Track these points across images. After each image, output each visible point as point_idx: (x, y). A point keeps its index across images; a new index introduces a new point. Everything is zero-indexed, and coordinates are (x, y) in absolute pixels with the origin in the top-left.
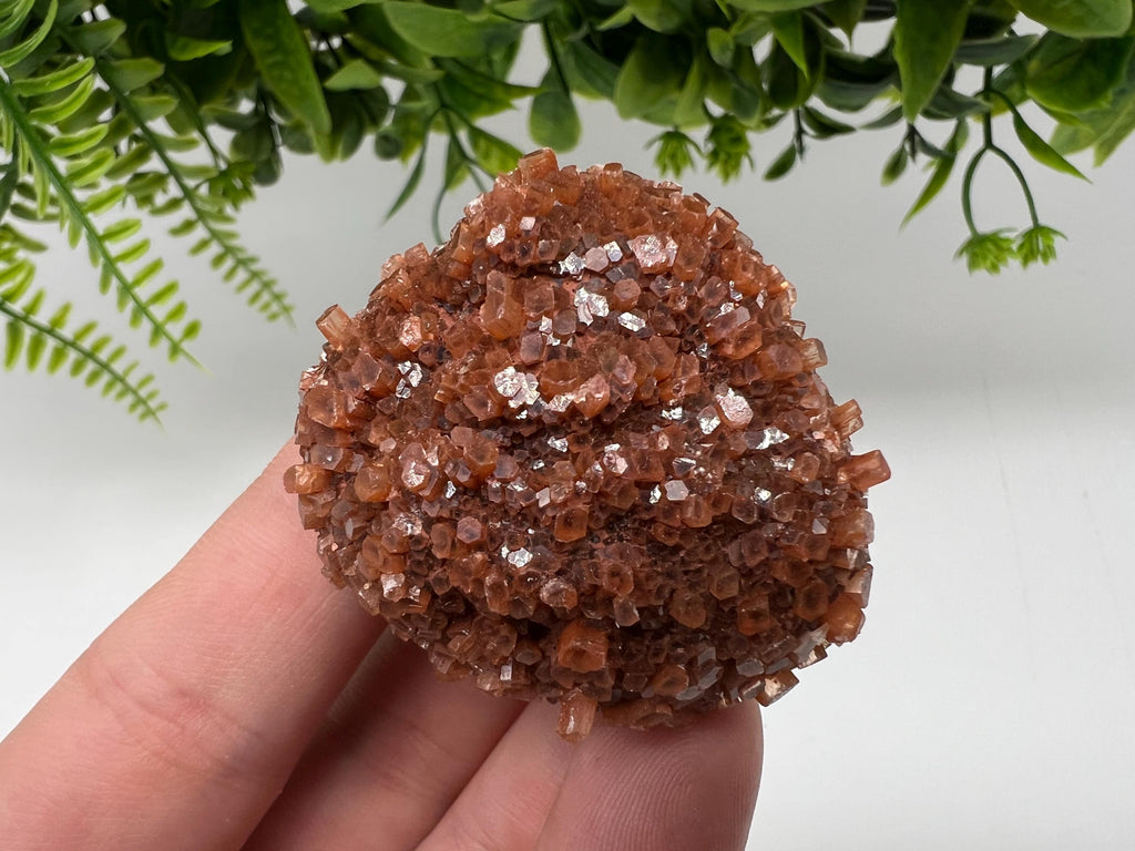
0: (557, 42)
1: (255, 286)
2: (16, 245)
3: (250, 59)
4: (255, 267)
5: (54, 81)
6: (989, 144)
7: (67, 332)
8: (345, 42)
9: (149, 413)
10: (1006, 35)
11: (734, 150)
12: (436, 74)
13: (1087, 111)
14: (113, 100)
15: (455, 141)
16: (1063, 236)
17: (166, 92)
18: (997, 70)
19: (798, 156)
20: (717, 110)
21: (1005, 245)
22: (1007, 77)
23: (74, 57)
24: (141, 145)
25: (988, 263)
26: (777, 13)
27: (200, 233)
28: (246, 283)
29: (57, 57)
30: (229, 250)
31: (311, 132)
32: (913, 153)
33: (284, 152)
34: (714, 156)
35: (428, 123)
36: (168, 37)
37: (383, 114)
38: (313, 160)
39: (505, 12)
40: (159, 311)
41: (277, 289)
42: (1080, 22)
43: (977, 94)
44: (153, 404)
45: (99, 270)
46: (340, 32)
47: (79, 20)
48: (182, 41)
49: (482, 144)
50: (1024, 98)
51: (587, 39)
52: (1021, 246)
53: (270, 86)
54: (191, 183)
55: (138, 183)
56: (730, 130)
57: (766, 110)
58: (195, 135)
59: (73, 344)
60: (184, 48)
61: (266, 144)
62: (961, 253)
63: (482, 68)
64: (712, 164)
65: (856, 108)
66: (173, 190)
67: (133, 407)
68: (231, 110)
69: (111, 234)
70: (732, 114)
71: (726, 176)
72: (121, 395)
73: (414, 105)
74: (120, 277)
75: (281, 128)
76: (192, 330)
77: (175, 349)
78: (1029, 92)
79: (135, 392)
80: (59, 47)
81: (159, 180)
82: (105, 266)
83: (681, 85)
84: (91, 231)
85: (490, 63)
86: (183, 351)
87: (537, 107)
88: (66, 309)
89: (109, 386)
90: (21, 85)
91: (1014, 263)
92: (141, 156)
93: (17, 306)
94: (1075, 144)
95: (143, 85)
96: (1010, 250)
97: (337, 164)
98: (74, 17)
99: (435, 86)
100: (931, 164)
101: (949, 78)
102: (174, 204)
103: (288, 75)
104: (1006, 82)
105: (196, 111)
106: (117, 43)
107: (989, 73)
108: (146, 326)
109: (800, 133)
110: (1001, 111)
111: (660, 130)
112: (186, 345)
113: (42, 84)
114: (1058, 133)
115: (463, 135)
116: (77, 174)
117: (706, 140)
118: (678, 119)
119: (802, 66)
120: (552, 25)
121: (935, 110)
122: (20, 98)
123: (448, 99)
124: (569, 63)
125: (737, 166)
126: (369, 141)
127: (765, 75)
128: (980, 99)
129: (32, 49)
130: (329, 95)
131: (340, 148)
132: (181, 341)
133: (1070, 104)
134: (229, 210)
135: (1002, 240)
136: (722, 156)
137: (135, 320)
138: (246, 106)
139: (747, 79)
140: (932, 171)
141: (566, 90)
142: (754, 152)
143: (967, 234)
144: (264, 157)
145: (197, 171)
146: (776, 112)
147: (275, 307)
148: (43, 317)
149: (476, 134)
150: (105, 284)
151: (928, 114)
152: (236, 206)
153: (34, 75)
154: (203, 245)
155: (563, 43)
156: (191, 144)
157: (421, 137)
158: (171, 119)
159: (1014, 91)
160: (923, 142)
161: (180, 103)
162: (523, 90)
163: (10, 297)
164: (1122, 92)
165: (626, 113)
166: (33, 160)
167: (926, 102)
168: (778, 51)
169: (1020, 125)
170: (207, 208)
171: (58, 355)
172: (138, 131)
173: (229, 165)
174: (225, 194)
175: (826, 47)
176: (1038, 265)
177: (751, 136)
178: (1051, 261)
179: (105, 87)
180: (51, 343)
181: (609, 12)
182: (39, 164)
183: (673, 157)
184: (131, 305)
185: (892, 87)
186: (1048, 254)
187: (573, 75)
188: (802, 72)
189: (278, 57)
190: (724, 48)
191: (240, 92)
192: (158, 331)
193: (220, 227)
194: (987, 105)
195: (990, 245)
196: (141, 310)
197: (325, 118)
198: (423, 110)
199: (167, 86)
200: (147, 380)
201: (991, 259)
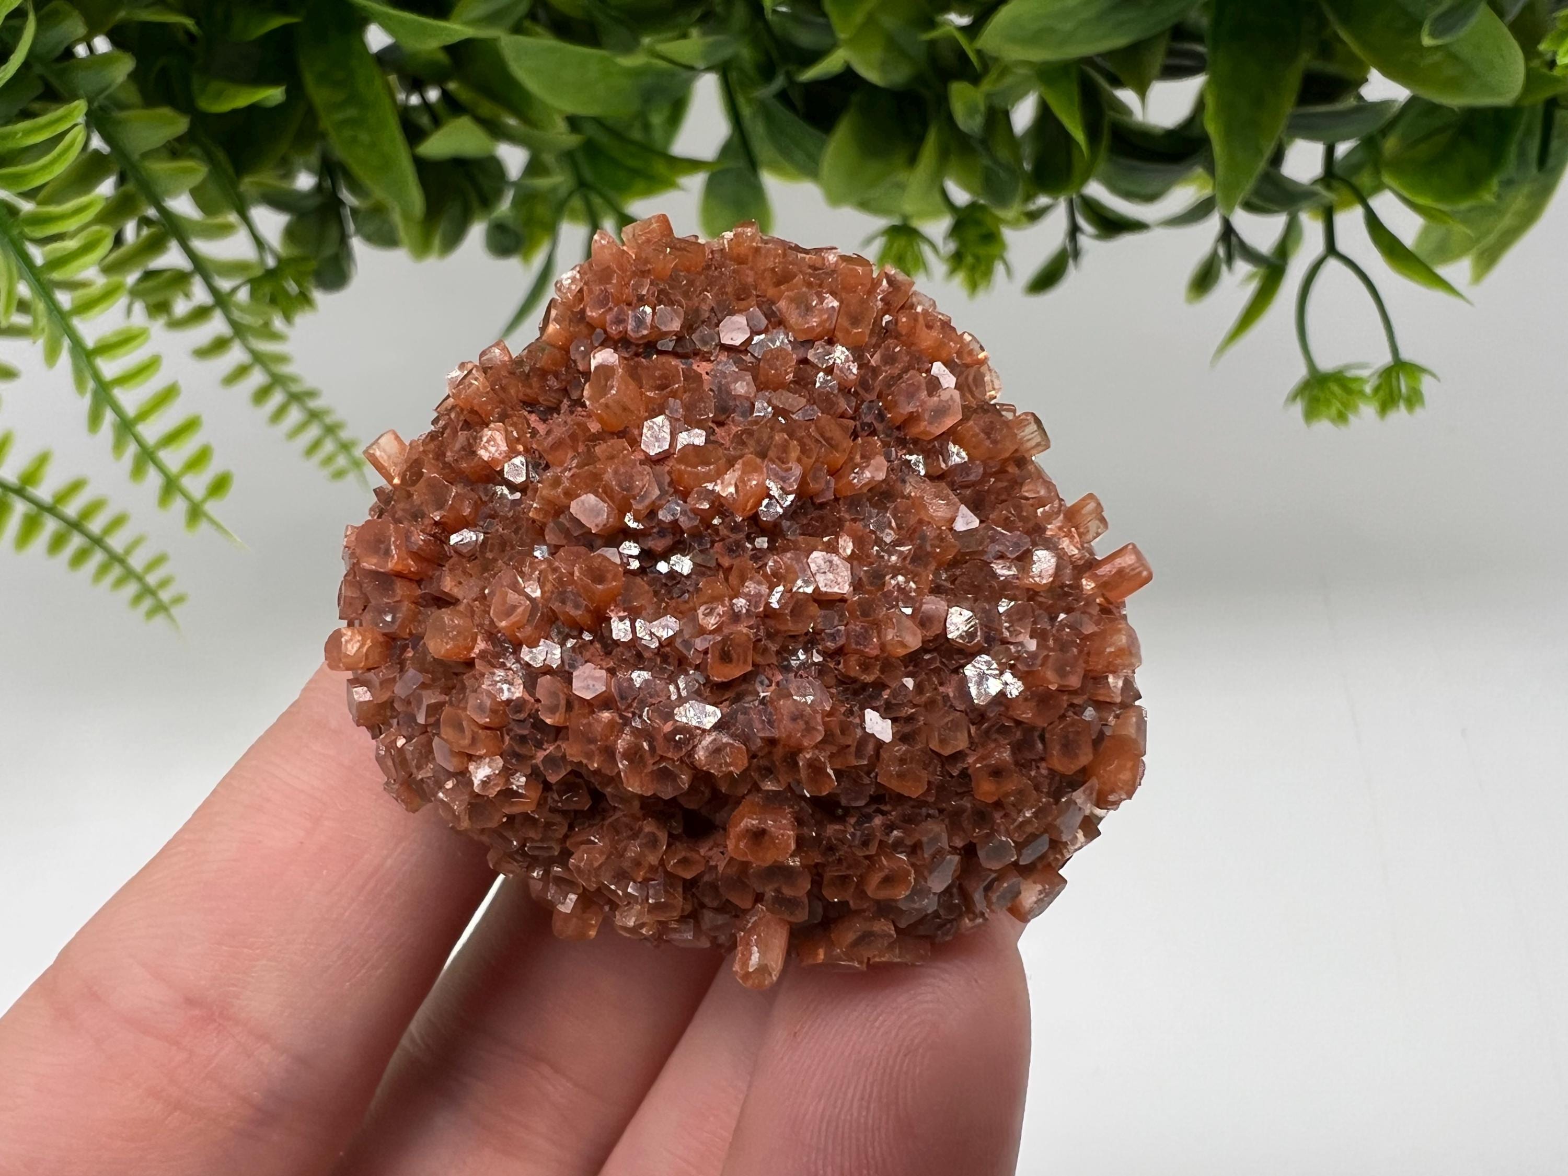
0: (741, 101)
1: (314, 431)
3: (311, 113)
4: (313, 404)
5: (28, 133)
6: (1331, 249)
7: (44, 492)
8: (446, 95)
9: (160, 608)
10: (1353, 102)
11: (982, 251)
12: (570, 140)
13: (1464, 205)
14: (117, 168)
16: (1433, 375)
17: (191, 156)
18: (1342, 149)
19: (1071, 262)
20: (960, 196)
21: (1354, 386)
22: (1354, 159)
24: (152, 230)
25: (1333, 411)
26: (1045, 63)
27: (236, 355)
28: (301, 427)
29: (36, 106)
30: (277, 380)
31: (396, 217)
32: (1230, 259)
33: (358, 245)
34: (957, 260)
35: (560, 209)
36: (196, 82)
37: (498, 194)
38: (399, 257)
39: (670, 56)
40: (173, 458)
41: (344, 435)
42: (1454, 85)
43: (1315, 182)
44: (165, 596)
45: (86, 401)
46: (439, 80)
47: (69, 53)
48: (215, 85)
50: (1378, 188)
51: (783, 96)
52: (1377, 390)
53: (340, 152)
54: (225, 285)
55: (150, 284)
56: (978, 223)
57: (1029, 197)
58: (232, 217)
59: (51, 510)
60: (219, 95)
61: (333, 233)
62: (1294, 397)
63: (636, 134)
64: (953, 271)
65: (1151, 198)
66: (200, 294)
67: (137, 600)
68: (284, 185)
69: (106, 348)
70: (982, 202)
71: (973, 286)
72: (119, 583)
73: (543, 183)
74: (117, 410)
75: (354, 211)
76: (220, 486)
77: (195, 513)
78: (1386, 179)
79: (140, 579)
80: (40, 90)
81: (179, 279)
82: (95, 394)
83: (912, 160)
84: (77, 344)
85: (647, 127)
86: (205, 515)
87: (711, 188)
88: (42, 460)
89: (103, 570)
91: (1367, 411)
92: (154, 245)
94: (1445, 252)
95: (159, 145)
96: (1361, 393)
97: (433, 263)
98: (62, 48)
99: (569, 157)
100: (1251, 277)
101: (1277, 158)
102: (200, 314)
103: (364, 137)
104: (1354, 164)
105: (234, 184)
106: (122, 86)
107: (1330, 152)
108: (153, 479)
109: (1074, 230)
110: (1346, 205)
111: (881, 223)
112: (210, 507)
113: (13, 135)
114: (1425, 234)
116: (57, 263)
117: (945, 239)
118: (908, 207)
119: (1079, 135)
120: (734, 76)
121: (1256, 201)
123: (588, 175)
124: (757, 129)
125: (988, 273)
126: (477, 232)
127: (1027, 151)
128: (1319, 188)
130: (423, 166)
131: (437, 242)
132: (204, 500)
133: (1442, 195)
134: (278, 323)
135: (1350, 379)
136: (969, 260)
137: (138, 471)
138: (305, 181)
139: (1003, 154)
140: (1252, 287)
141: (753, 165)
142: (1012, 255)
143: (1301, 372)
144: (329, 250)
145: (235, 268)
146: (1043, 200)
147: (341, 461)
148: (9, 472)
150: (95, 419)
151: (1249, 206)
152: (288, 318)
154: (241, 372)
155: (750, 101)
156: (225, 230)
157: (551, 229)
158: (197, 195)
159: (1364, 180)
160: (1242, 245)
161: (210, 172)
162: (693, 165)
164: (1508, 183)
165: (835, 199)
167: (1248, 186)
168: (1045, 115)
169: (1374, 224)
170: (247, 319)
171: (31, 525)
172: (152, 212)
173: (279, 260)
174: (273, 301)
175: (1110, 114)
176: (1400, 414)
177: (1008, 234)
178: (1418, 410)
179: (105, 148)
180: (19, 508)
181: (813, 57)
183: (900, 258)
184: (132, 449)
185: (1199, 171)
186: (1414, 399)
187: (763, 148)
188: (1078, 144)
189: (351, 112)
190: (972, 111)
191: (299, 160)
192: (171, 486)
193: (265, 346)
194: (1329, 196)
195: (1335, 388)
196: (147, 456)
197: (416, 198)
198: (554, 189)
199: (194, 149)
200: (158, 561)
201: (1336, 406)
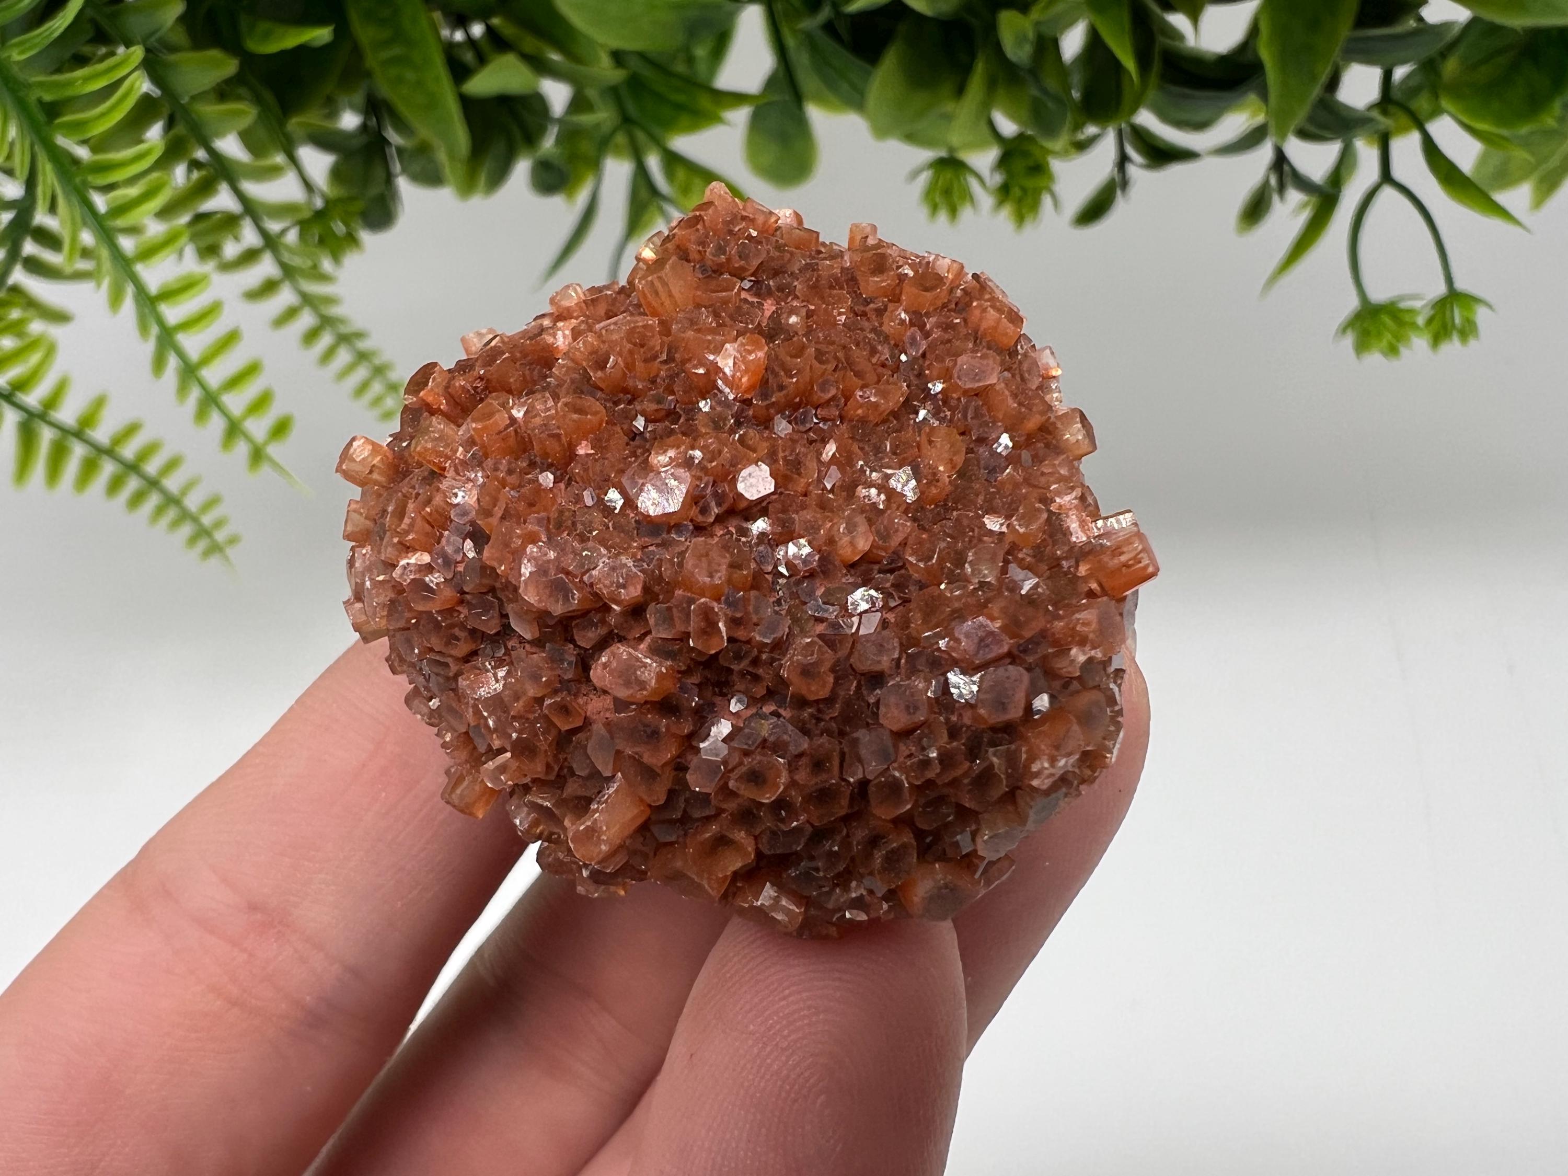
0: (785, 31)
1: (362, 373)
2: (29, 313)
3: (357, 51)
4: (362, 345)
5: (87, 79)
6: (1386, 176)
7: (101, 434)
8: (490, 30)
9: (215, 549)
10: (1412, 23)
11: (1030, 183)
12: (615, 75)
13: (1524, 130)
14: (166, 110)
15: (641, 172)
16: (1489, 306)
17: (239, 98)
18: (1400, 73)
19: (1119, 192)
20: (1008, 127)
21: (1407, 318)
22: (1412, 83)
23: (111, 48)
24: (204, 173)
25: (1384, 343)
27: (286, 297)
28: (349, 369)
29: (87, 50)
30: (326, 322)
31: (442, 156)
32: (1281, 189)
33: (403, 184)
34: (1004, 192)
35: (604, 145)
36: (244, 21)
37: (541, 131)
38: (445, 195)
40: (236, 402)
41: (393, 376)
42: (1517, 5)
43: (1372, 107)
44: (220, 536)
45: (150, 346)
46: (483, 15)
48: (263, 26)
49: (681, 174)
50: (1436, 112)
51: (829, 28)
52: (1430, 321)
53: (385, 90)
54: (274, 226)
55: (201, 226)
56: (1026, 154)
57: (1078, 127)
58: (279, 159)
59: (109, 452)
60: (266, 36)
61: (379, 173)
62: (1344, 330)
63: (680, 67)
64: (1000, 203)
65: (1201, 126)
66: (249, 236)
67: (192, 540)
68: (329, 124)
69: (168, 294)
70: (1029, 132)
71: (1021, 219)
72: (175, 524)
73: (586, 119)
74: (181, 354)
75: (400, 151)
76: (281, 429)
77: (257, 456)
78: (1445, 103)
79: (195, 519)
80: (91, 34)
81: (229, 222)
82: (159, 339)
83: (960, 91)
84: (141, 290)
85: (690, 60)
86: (269, 458)
87: (757, 122)
88: (99, 403)
89: (159, 511)
90: (41, 84)
91: (1419, 343)
92: (205, 188)
93: (32, 399)
94: (1505, 178)
95: (208, 88)
96: (1414, 326)
97: (477, 201)
99: (614, 92)
100: (1305, 205)
101: (1333, 83)
102: (250, 256)
103: (410, 75)
104: (1412, 88)
105: (282, 124)
106: (172, 29)
107: (1387, 76)
108: (217, 423)
109: (1123, 160)
110: (1404, 130)
111: (926, 155)
112: (273, 450)
113: (69, 83)
114: (1483, 160)
115: (653, 162)
116: (120, 210)
117: (992, 171)
118: (955, 139)
119: (1129, 63)
120: (779, 7)
121: (1312, 129)
122: (40, 101)
123: (632, 109)
124: (802, 60)
125: (1035, 206)
126: (522, 168)
127: (1076, 78)
128: (1375, 114)
129: (56, 34)
130: (469, 104)
131: (482, 179)
132: (266, 443)
133: (1501, 120)
134: (327, 265)
135: (1401, 311)
136: (1016, 192)
137: (201, 414)
138: (349, 121)
139: (1051, 83)
140: (1305, 216)
141: (798, 98)
143: (1352, 303)
144: (374, 190)
145: (284, 210)
146: (1091, 130)
147: (390, 402)
148: (67, 414)
149: (673, 160)
150: (159, 363)
151: (1303, 134)
152: (336, 258)
153: (59, 70)
154: (290, 314)
155: (795, 32)
156: (274, 172)
157: (595, 165)
158: (245, 137)
159: (1422, 104)
160: (1295, 173)
161: (260, 116)
162: (738, 98)
163: (21, 385)
165: (881, 132)
166: (59, 192)
167: (1301, 115)
168: (1094, 42)
169: (1431, 150)
170: (296, 261)
171: (89, 468)
172: (200, 154)
173: (327, 201)
174: (322, 241)
175: (1161, 40)
176: (1452, 347)
177: (1056, 165)
178: (1472, 342)
179: (156, 92)
180: (78, 451)
182: (67, 195)
183: (947, 192)
184: (195, 394)
185: (1252, 98)
186: (1468, 331)
187: (808, 80)
188: (1128, 72)
189: (396, 51)
190: (1021, 39)
191: (344, 99)
192: (233, 430)
193: (314, 288)
194: (1385, 122)
195: (1386, 319)
196: (210, 400)
197: (461, 137)
198: (597, 126)
199: (243, 91)
200: (212, 502)
201: (1388, 337)
